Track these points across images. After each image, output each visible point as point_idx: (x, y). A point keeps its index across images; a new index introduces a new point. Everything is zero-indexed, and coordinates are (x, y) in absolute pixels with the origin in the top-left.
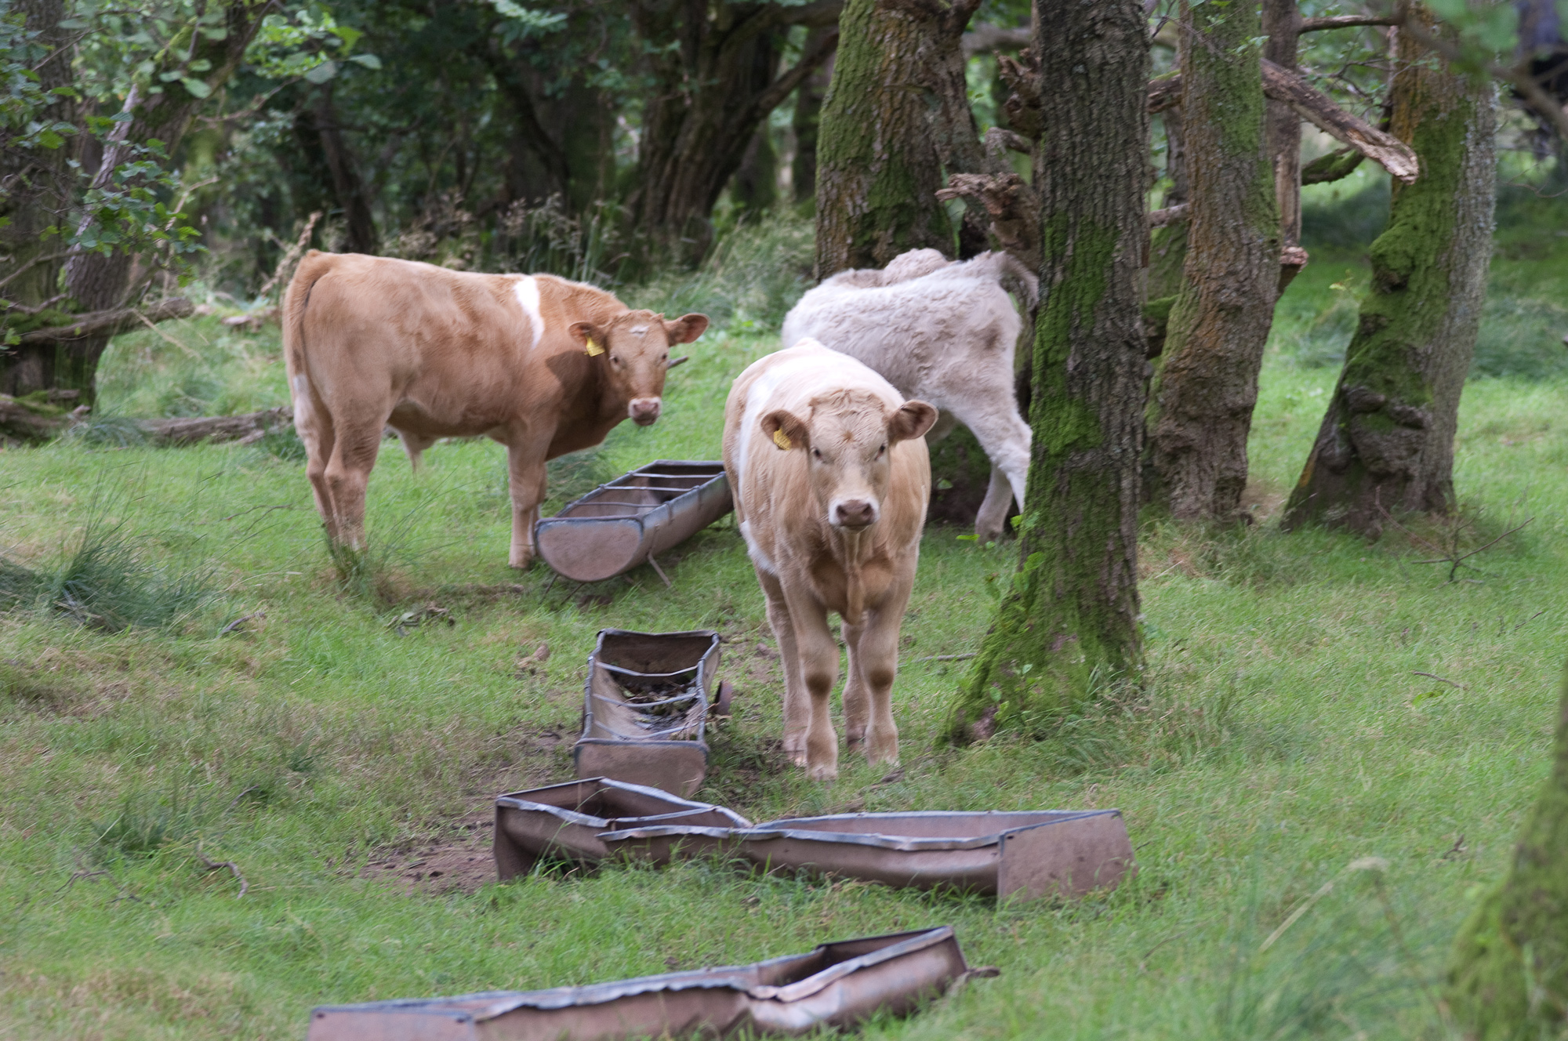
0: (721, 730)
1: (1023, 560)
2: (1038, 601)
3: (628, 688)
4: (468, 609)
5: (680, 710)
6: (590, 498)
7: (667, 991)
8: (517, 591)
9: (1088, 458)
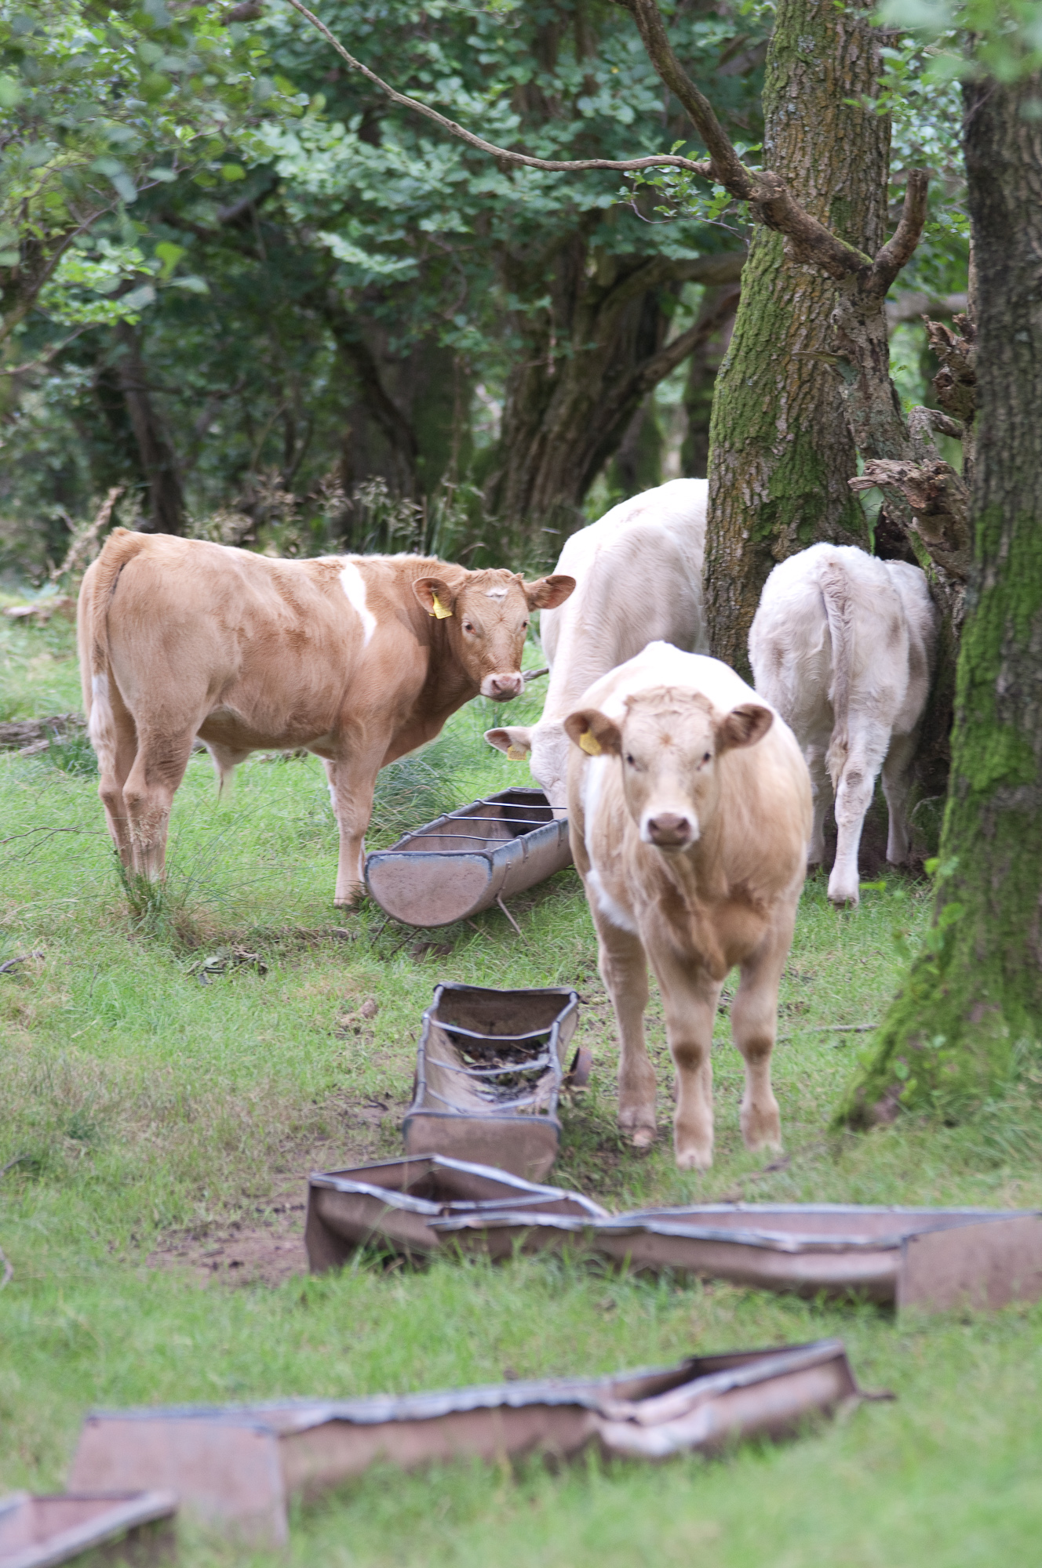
0: (577, 1104)
1: (938, 913)
2: (955, 962)
3: (469, 1053)
4: (283, 955)
5: (529, 1080)
6: (429, 830)
7: (505, 1407)
8: (343, 936)
9: (1019, 795)
